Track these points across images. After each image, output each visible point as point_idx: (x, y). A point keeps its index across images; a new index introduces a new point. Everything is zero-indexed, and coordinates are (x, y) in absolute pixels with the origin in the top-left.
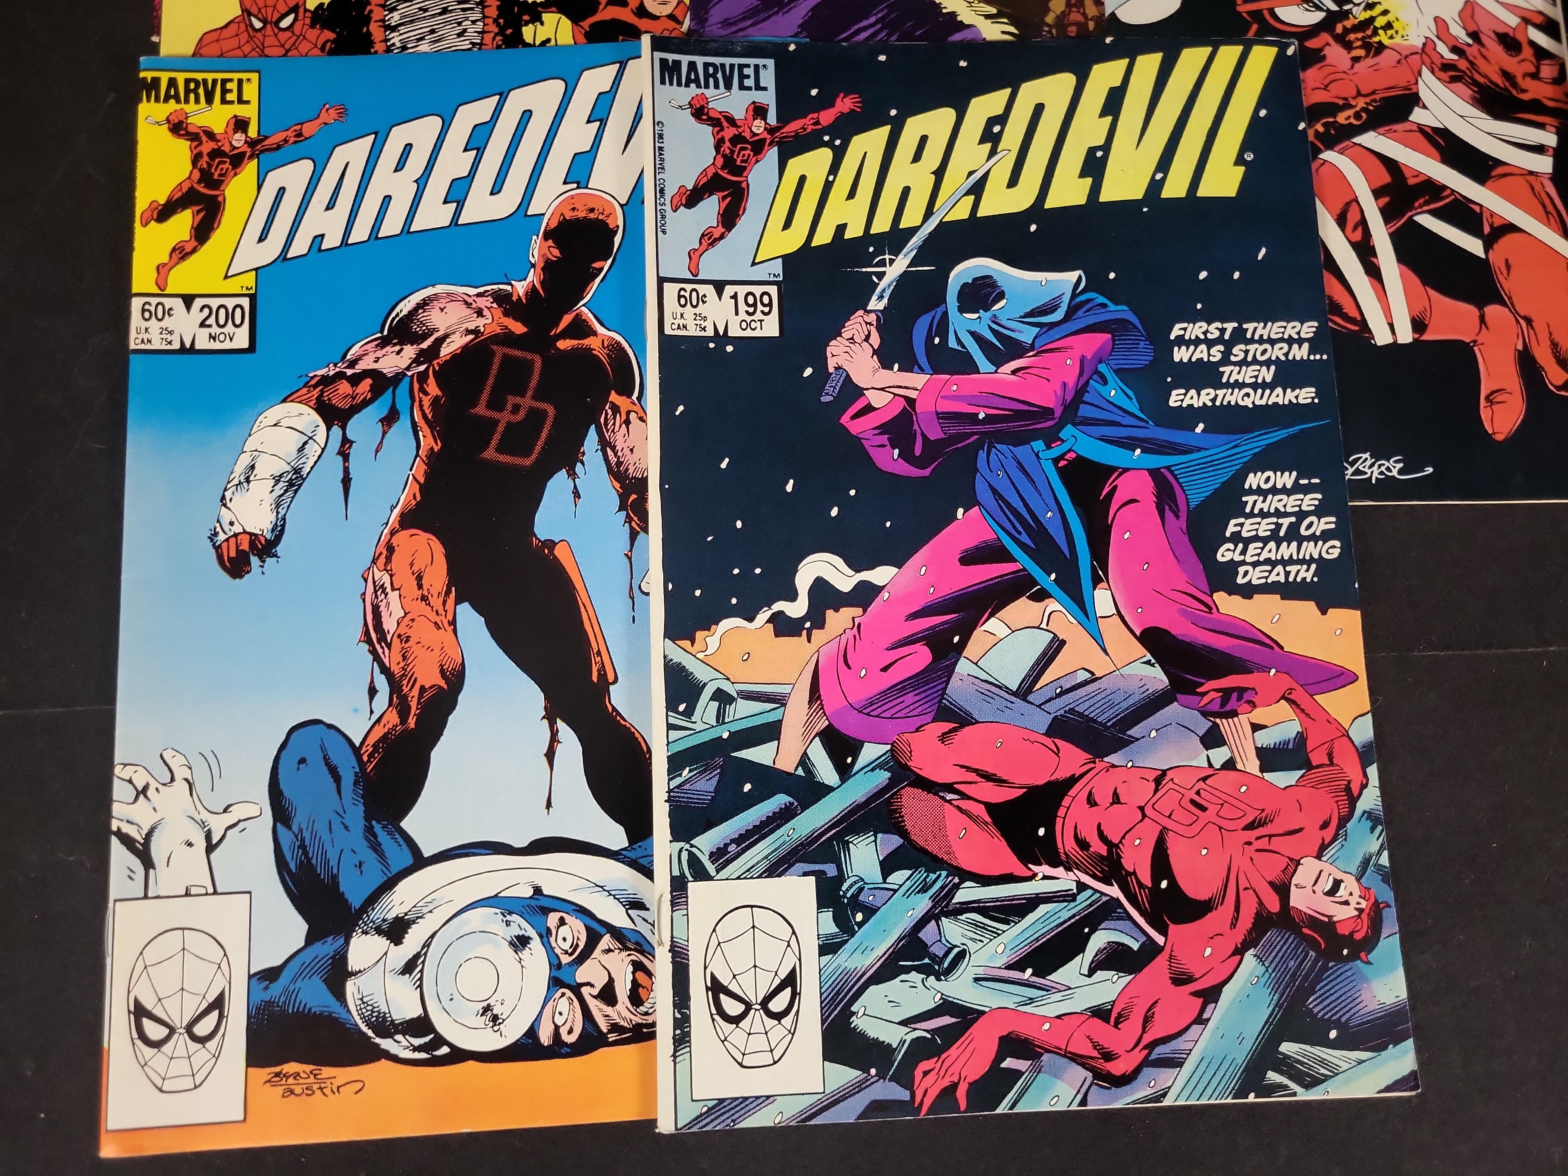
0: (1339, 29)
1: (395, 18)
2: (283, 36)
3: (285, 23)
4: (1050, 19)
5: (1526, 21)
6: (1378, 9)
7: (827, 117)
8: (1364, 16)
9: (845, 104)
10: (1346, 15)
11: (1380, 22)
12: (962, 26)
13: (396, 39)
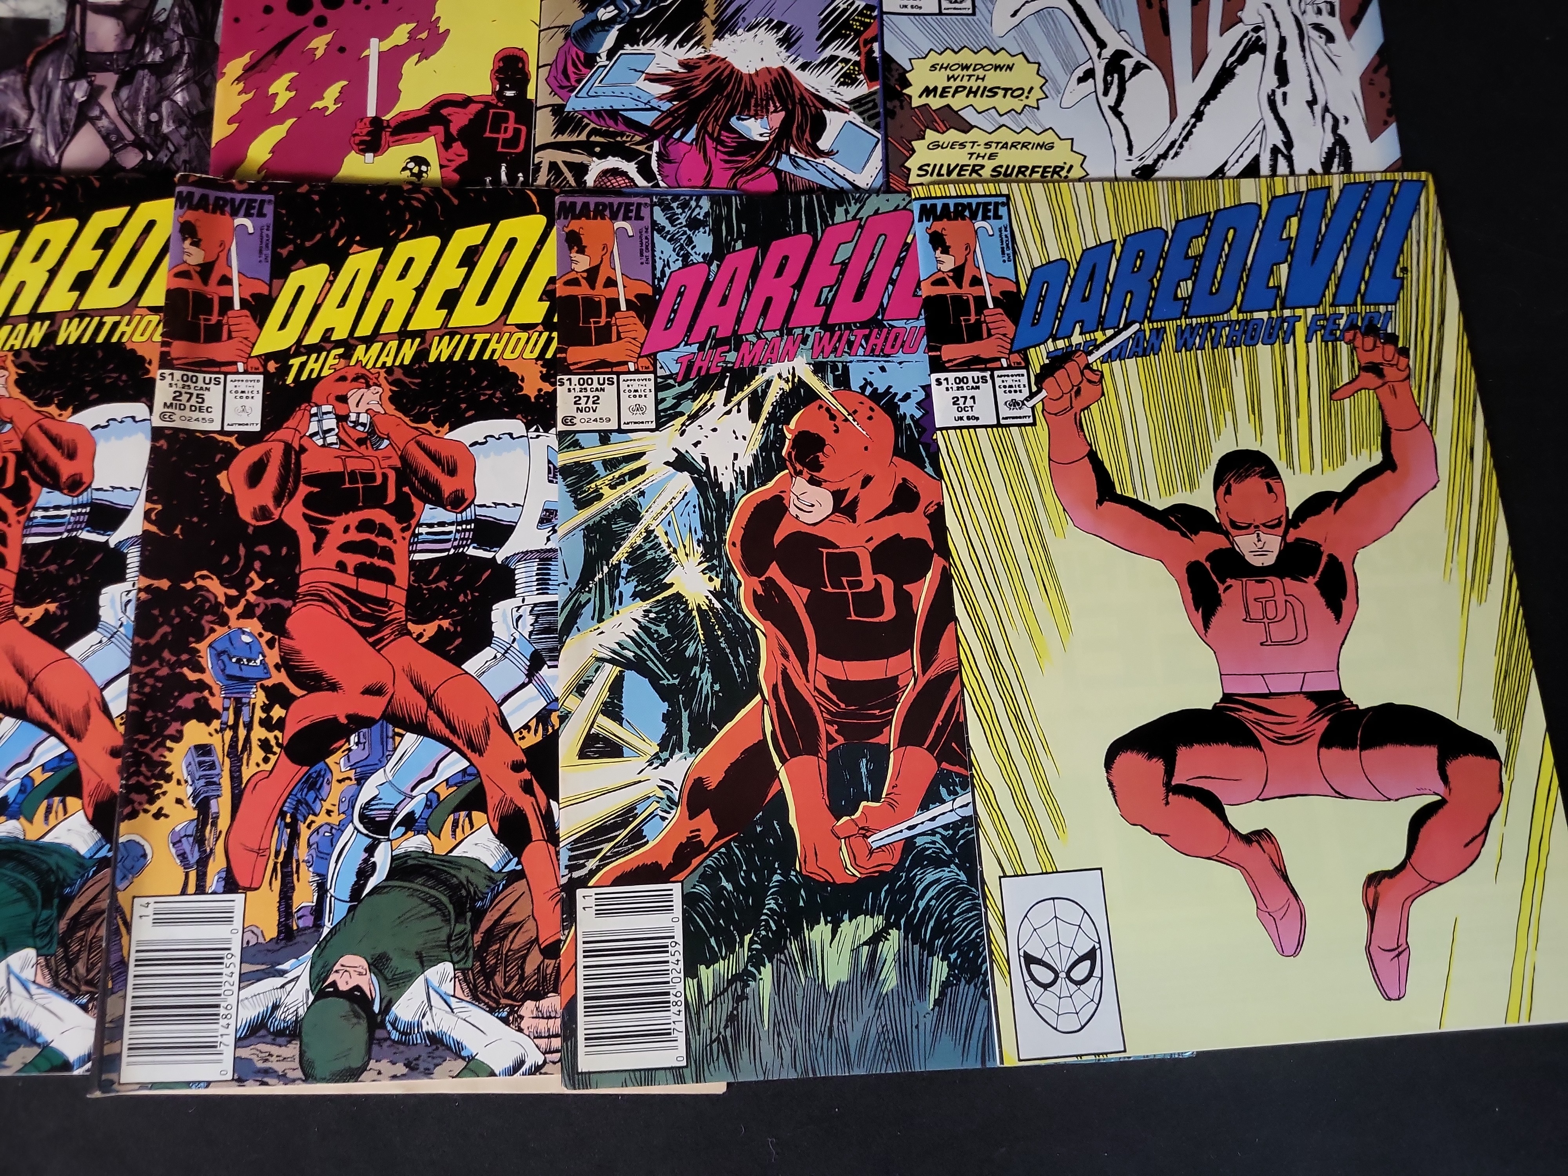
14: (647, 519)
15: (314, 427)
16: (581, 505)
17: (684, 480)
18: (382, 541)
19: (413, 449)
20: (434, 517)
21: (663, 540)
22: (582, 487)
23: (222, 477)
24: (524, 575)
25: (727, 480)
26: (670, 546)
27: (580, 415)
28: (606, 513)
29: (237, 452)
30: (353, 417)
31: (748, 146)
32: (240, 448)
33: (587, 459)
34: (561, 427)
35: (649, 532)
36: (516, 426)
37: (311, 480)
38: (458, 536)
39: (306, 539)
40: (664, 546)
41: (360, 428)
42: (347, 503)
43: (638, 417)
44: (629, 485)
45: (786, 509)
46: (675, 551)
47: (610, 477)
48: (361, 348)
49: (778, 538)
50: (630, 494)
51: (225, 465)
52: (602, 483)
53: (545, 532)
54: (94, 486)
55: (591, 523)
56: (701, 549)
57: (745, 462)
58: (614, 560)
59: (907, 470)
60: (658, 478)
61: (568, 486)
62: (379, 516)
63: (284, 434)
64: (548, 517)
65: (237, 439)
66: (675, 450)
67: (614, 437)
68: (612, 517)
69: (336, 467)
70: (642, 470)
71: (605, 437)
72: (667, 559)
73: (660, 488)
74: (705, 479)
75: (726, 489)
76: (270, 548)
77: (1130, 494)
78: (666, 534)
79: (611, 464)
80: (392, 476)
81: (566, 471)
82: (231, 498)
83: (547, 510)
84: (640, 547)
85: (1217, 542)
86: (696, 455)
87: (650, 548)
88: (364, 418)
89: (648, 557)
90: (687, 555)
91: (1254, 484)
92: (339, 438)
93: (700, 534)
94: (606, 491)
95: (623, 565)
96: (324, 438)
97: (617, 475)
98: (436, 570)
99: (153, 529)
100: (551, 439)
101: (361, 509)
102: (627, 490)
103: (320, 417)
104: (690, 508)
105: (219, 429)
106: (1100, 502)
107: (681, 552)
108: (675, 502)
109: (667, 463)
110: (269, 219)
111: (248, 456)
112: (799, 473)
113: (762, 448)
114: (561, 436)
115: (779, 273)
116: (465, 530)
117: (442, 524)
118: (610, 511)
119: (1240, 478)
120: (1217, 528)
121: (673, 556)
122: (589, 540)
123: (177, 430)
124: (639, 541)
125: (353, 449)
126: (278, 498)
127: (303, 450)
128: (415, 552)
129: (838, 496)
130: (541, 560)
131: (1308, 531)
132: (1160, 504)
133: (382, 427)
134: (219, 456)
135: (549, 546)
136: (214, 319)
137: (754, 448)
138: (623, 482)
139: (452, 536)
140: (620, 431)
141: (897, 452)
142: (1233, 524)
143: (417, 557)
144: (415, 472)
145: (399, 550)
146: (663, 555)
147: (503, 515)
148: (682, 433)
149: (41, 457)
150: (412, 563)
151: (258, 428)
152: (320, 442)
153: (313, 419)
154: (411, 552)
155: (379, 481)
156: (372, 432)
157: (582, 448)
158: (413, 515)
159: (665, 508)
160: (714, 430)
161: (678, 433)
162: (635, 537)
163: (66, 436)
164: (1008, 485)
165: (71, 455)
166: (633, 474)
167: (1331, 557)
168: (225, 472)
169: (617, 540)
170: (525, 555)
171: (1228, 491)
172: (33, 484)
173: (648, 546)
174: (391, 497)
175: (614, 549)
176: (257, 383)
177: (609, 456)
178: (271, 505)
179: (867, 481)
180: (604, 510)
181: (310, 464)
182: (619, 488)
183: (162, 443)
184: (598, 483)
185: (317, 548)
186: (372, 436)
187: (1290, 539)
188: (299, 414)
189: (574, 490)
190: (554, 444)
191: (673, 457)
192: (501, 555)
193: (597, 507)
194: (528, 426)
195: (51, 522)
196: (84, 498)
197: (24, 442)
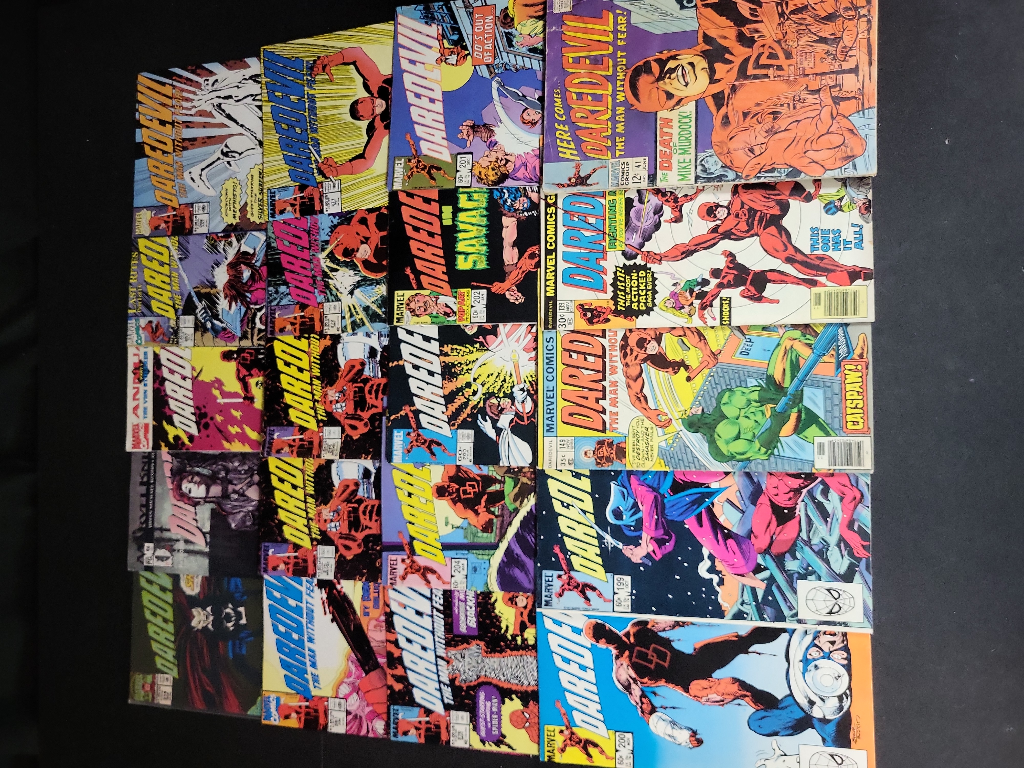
0: (533, 392)
4: (529, 483)
5: (530, 332)
6: (526, 379)
7: (561, 556)
8: (528, 385)
9: (557, 550)
10: (528, 390)
11: (530, 379)
12: (531, 510)
14: (369, 304)
15: (340, 410)
16: (364, 324)
17: (357, 292)
18: (375, 387)
19: (347, 379)
21: (375, 298)
22: (358, 324)
23: (355, 438)
24: (385, 342)
25: (358, 278)
26: (376, 296)
27: (337, 326)
28: (366, 317)
29: (347, 434)
30: (337, 398)
31: (252, 277)
33: (350, 323)
34: (340, 332)
35: (373, 303)
36: (340, 347)
37: (356, 410)
38: (373, 363)
39: (374, 411)
41: (340, 396)
42: (363, 399)
43: (337, 308)
44: (358, 309)
45: (366, 260)
47: (355, 315)
48: (316, 397)
49: (375, 262)
50: (361, 309)
51: (351, 437)
52: (357, 318)
53: (372, 335)
54: (357, 479)
55: (369, 321)
57: (352, 273)
58: (381, 313)
59: (354, 221)
60: (356, 300)
61: (358, 329)
62: (367, 388)
63: (342, 420)
64: (368, 335)
66: (347, 295)
67: (343, 315)
68: (367, 314)
69: (352, 402)
70: (353, 306)
71: (343, 318)
72: (381, 297)
73: (359, 299)
74: (357, 285)
75: (360, 279)
77: (363, 148)
78: (373, 297)
79: (352, 315)
80: (355, 385)
81: (353, 330)
82: (361, 435)
84: (377, 305)
85: (378, 119)
86: (349, 289)
88: (337, 395)
89: (380, 302)
91: (360, 107)
92: (343, 402)
93: (373, 286)
94: (360, 317)
95: (383, 310)
97: (355, 313)
98: (384, 370)
99: (370, 456)
100: (344, 335)
101: (365, 394)
102: (359, 310)
103: (336, 408)
104: (365, 290)
105: (340, 440)
106: (365, 158)
107: (379, 292)
108: (364, 295)
109: (351, 298)
110: (275, 428)
111: (349, 431)
112: (355, 256)
113: (347, 267)
114: (343, 331)
115: (293, 264)
116: (372, 361)
119: (358, 112)
120: (374, 119)
122: (375, 321)
123: (340, 452)
125: (347, 398)
126: (361, 420)
129: (362, 243)
130: (381, 337)
131: (375, 90)
132: (366, 138)
133: (340, 389)
135: (377, 334)
136: (306, 443)
137: (348, 270)
138: (357, 311)
139: (374, 365)
140: (341, 313)
141: (349, 224)
142: (373, 114)
143: (380, 376)
144: (353, 378)
145: (377, 382)
147: (367, 349)
148: (342, 293)
149: (348, 496)
150: (382, 377)
152: (344, 408)
153: (337, 411)
154: (378, 378)
155: (357, 389)
156: (341, 392)
157: (347, 325)
158: (367, 378)
159: (365, 298)
160: (341, 283)
161: (342, 295)
162: (374, 307)
163: (342, 489)
164: (359, 188)
165: (348, 486)
166: (355, 308)
167: (384, 82)
169: (375, 313)
170: (380, 342)
171: (362, 116)
172: (357, 498)
173: (376, 303)
174: (362, 385)
175: (378, 314)
176: (326, 429)
177: (349, 316)
178: (363, 422)
179: (358, 234)
181: (351, 411)
182: (359, 313)
183: (344, 455)
185: (376, 407)
186: (343, 392)
187: (377, 96)
188: (336, 416)
189: (359, 326)
190: (345, 334)
191: (350, 296)
192: (380, 350)
193: (365, 320)
194: (340, 343)
195: (368, 491)
196: (361, 481)
197: (344, 502)
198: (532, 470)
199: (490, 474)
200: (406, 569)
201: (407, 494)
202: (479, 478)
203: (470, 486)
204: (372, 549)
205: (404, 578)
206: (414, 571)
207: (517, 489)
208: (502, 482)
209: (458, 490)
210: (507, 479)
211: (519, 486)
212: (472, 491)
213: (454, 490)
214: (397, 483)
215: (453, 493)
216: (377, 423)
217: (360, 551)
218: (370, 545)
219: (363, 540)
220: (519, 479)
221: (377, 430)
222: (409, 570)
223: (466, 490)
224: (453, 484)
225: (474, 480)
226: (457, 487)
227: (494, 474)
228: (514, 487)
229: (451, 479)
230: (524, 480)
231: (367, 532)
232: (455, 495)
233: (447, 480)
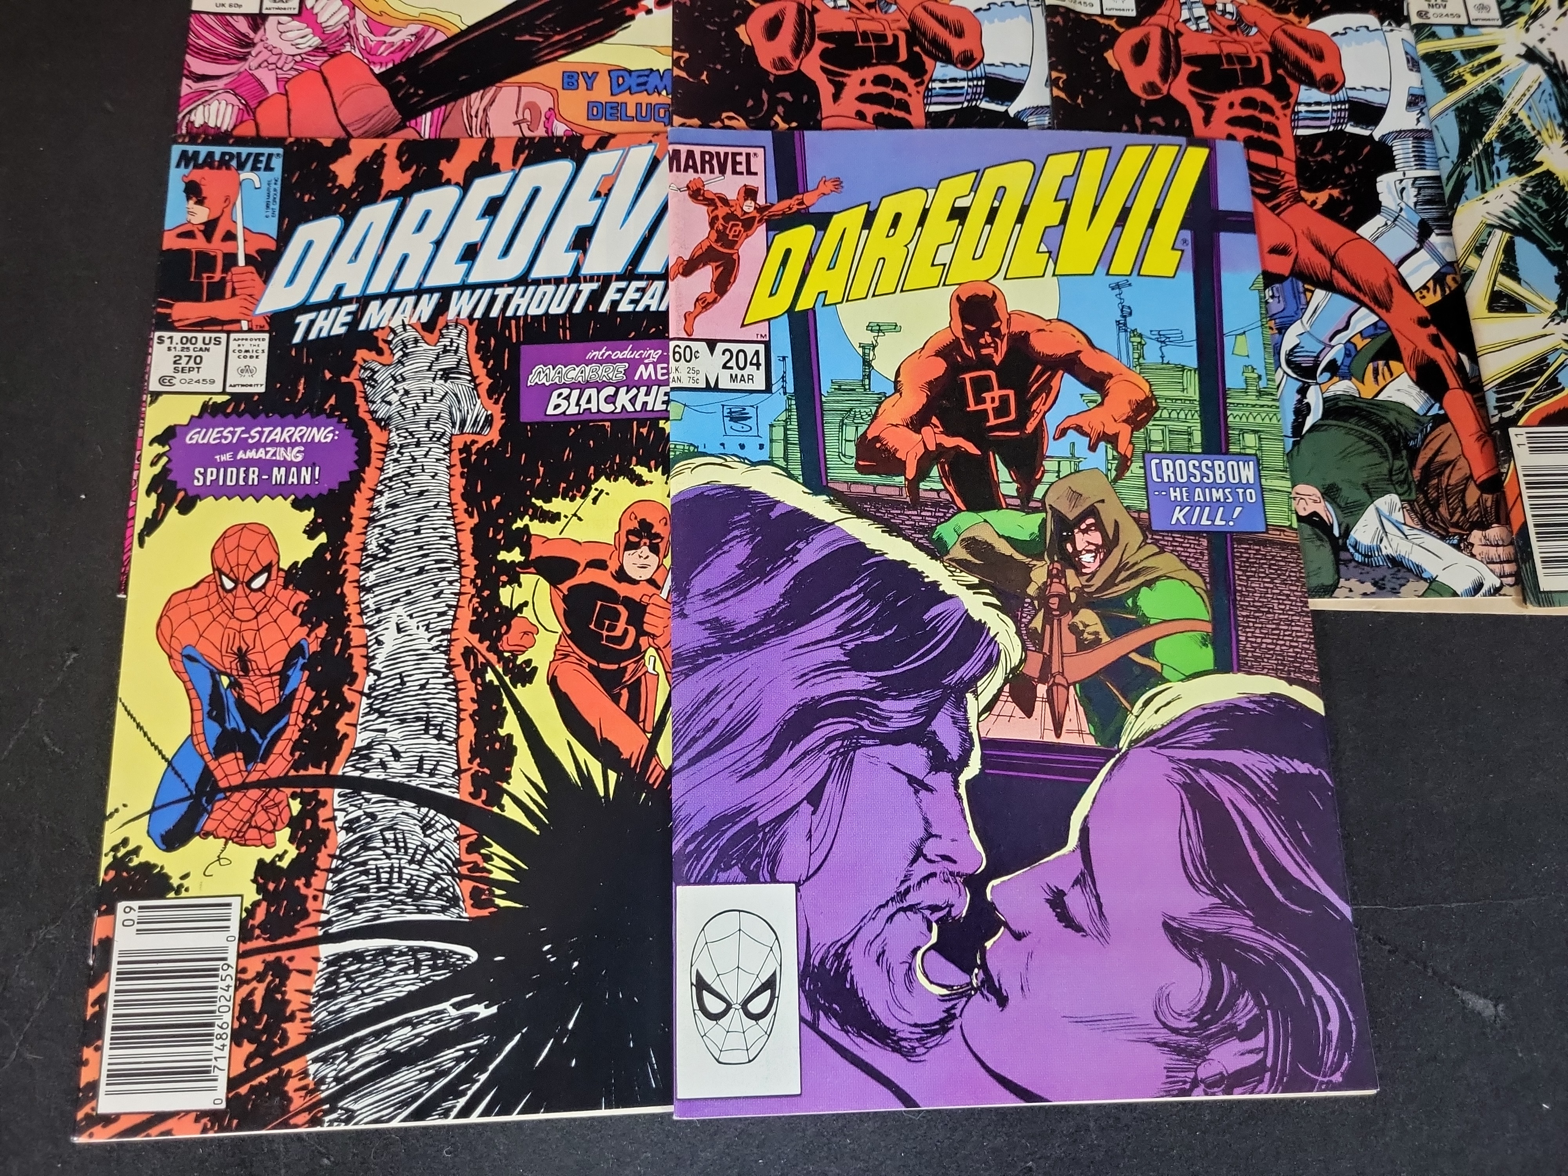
1: (370, 578)
2: (255, 597)
3: (257, 584)
4: (1032, 590)
13: (370, 601)
14: (1509, 104)
15: (1185, 14)
16: (1450, 88)
17: (1536, 72)
18: (1265, 117)
19: (1280, 37)
20: (1310, 97)
21: (1526, 123)
22: (1446, 73)
23: (1109, 55)
24: (1401, 152)
26: (1534, 129)
27: (1432, 11)
28: (1471, 97)
29: (1118, 34)
30: (1220, 7)
32: (1121, 30)
33: (1447, 49)
34: (1414, 21)
35: (1514, 116)
36: (1370, 20)
37: (1191, 60)
38: (1335, 115)
39: (1196, 113)
40: (1529, 128)
41: (1228, 16)
42: (1228, 82)
43: (1484, 15)
44: (1488, 73)
46: (1539, 133)
47: (1470, 65)
50: (1491, 81)
51: (1110, 43)
52: (1464, 69)
53: (1414, 114)
54: (985, 61)
55: (1460, 105)
56: (1562, 133)
58: (1486, 138)
60: (1513, 68)
61: (1434, 71)
62: (1259, 94)
63: (1159, 19)
64: (1416, 101)
65: (1117, 22)
66: (1524, 44)
67: (1467, 30)
68: (1479, 100)
69: (1214, 50)
70: (1497, 61)
71: (1459, 30)
72: (1533, 139)
73: (1518, 76)
74: (1555, 71)
76: (1164, 119)
78: (1529, 117)
79: (1470, 54)
80: (1266, 60)
81: (1429, 58)
82: (1120, 74)
83: (1412, 95)
84: (1507, 128)
86: (1543, 49)
87: (1518, 129)
88: (1232, 8)
89: (1517, 138)
90: (1551, 137)
92: (1210, 24)
93: (1559, 119)
94: (1468, 77)
95: (1495, 144)
96: (1198, 25)
97: (1476, 63)
98: (1320, 144)
99: (1060, 97)
100: (1404, 32)
101: (1241, 87)
102: (1487, 77)
104: (1546, 96)
105: (1099, 12)
107: (1545, 135)
108: (1532, 90)
109: (1519, 56)
111: (1129, 38)
114: (1417, 29)
116: (1341, 110)
117: (1318, 103)
118: (1475, 95)
121: (1538, 138)
122: (1461, 121)
123: (1066, 10)
124: (1506, 123)
125: (1224, 35)
126: (1165, 74)
127: (1179, 34)
128: (1298, 127)
130: (1415, 138)
133: (1249, 16)
134: (1103, 37)
135: (1421, 126)
138: (1482, 71)
139: (1329, 115)
140: (1470, 25)
143: (1300, 132)
144: (1286, 56)
145: (1283, 125)
146: (1529, 136)
147: (1375, 98)
148: (1527, 30)
149: (930, 35)
150: (1297, 138)
151: (1133, 14)
152: (1194, 28)
153: (1184, 7)
154: (1293, 128)
155: (1254, 63)
156: (1240, 19)
157: (1440, 39)
158: (1291, 95)
159: (1524, 95)
160: (1555, 29)
161: (1523, 31)
162: (1501, 119)
163: (951, 17)
165: (959, 34)
166: (1490, 64)
168: (1110, 51)
169: (1487, 121)
170: (1400, 134)
172: (926, 59)
173: (1514, 128)
174: (1268, 78)
175: (1484, 129)
177: (1466, 47)
178: (1158, 81)
180: (1469, 94)
181: (1189, 46)
182: (1480, 75)
183: (1056, 20)
184: (1461, 70)
185: (1207, 121)
186: (1239, 24)
189: (1441, 75)
190: (1409, 36)
191: (1523, 51)
192: (1378, 133)
193: (1462, 92)
194: (1382, 22)
195: (950, 93)
196: (978, 72)
197: (911, 21)
198: (1073, 597)
199: (1049, 465)
200: (725, 201)
201: (961, 203)
202: (1030, 427)
203: (1004, 400)
204: (774, 102)
205: (696, 194)
206: (719, 224)
207: (1005, 549)
208: (1025, 503)
209: (986, 362)
210: (1038, 517)
211: (1018, 556)
212: (989, 406)
213: (984, 351)
214: (992, 178)
215: (977, 347)
216: (1159, 120)
217: (765, 63)
218: (787, 96)
219: (799, 74)
220: (1040, 558)
221: (1138, 122)
222: (722, 211)
223: (990, 389)
224: (1003, 347)
225: (1024, 413)
226: (997, 360)
227: (1049, 478)
228: (1009, 539)
229: (1020, 341)
230: (1039, 574)
231: (826, 89)
232: (970, 353)
233: (1015, 328)
